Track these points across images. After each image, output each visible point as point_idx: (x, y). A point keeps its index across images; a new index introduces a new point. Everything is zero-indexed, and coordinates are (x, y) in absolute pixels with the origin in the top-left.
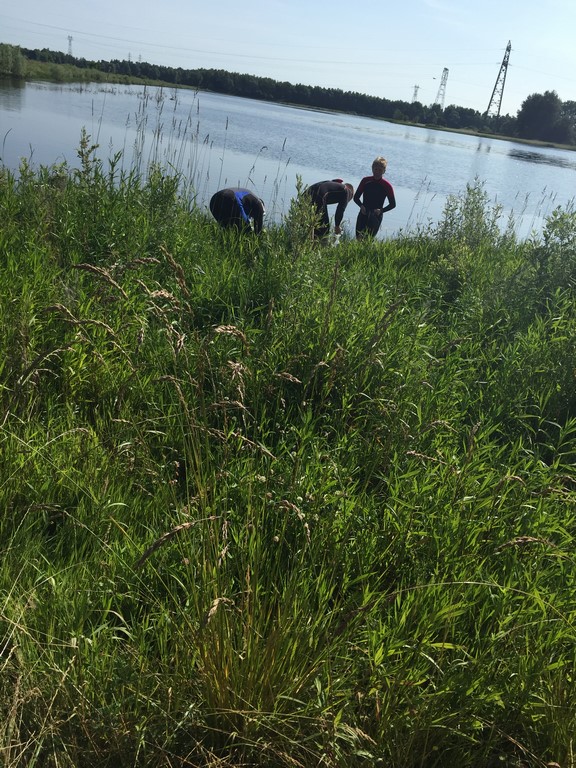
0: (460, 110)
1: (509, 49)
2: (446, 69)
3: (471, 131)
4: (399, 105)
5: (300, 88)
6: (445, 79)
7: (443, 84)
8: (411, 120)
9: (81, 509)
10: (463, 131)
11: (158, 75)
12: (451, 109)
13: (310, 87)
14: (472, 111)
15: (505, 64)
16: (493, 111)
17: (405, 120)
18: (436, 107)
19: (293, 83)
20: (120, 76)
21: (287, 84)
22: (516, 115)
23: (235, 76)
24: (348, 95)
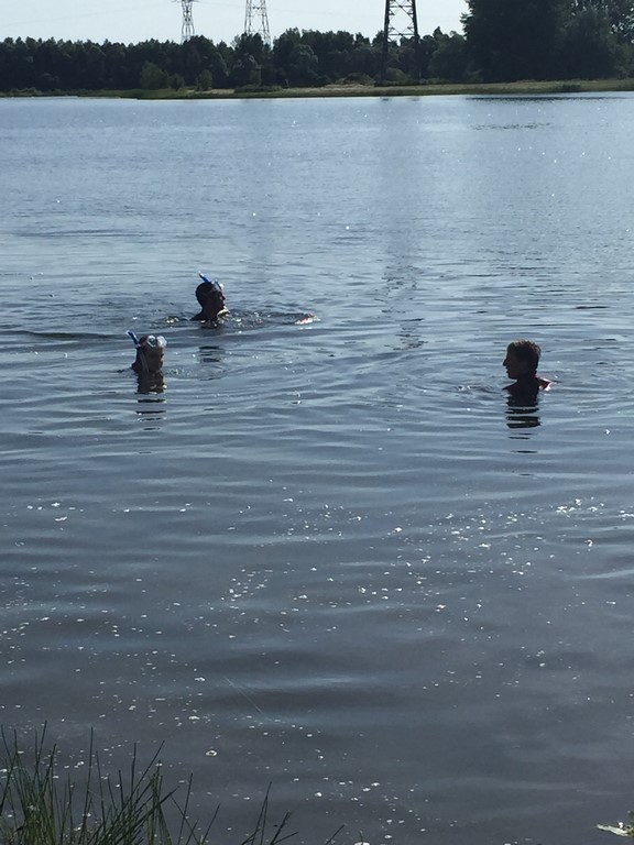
0: (314, 39)
4: (151, 51)
8: (190, 83)
10: (336, 88)
12: (289, 40)
14: (344, 36)
16: (401, 27)
17: (176, 86)
18: (250, 43)
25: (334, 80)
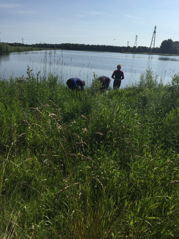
0: (142, 47)
1: (155, 28)
2: (137, 36)
3: (146, 53)
4: (123, 48)
5: (93, 46)
7: (136, 40)
8: (127, 52)
9: (33, 183)
10: (144, 53)
11: (50, 46)
12: (139, 47)
13: (96, 45)
14: (146, 47)
15: (155, 32)
16: (152, 46)
17: (125, 52)
18: (135, 47)
19: (90, 45)
20: (38, 48)
21: (89, 45)
22: (160, 47)
23: (73, 44)
24: (107, 46)
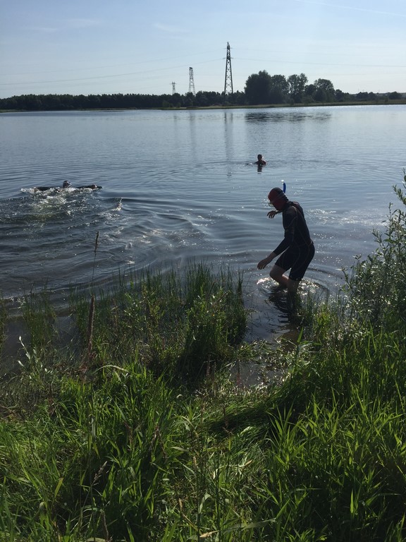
0: (206, 94)
1: (228, 48)
2: (191, 68)
3: (217, 107)
4: (164, 97)
5: (91, 97)
6: (191, 75)
7: (191, 78)
8: (175, 106)
12: (200, 94)
13: (99, 96)
14: (214, 93)
15: (229, 58)
16: (229, 90)
17: (171, 107)
18: (190, 95)
21: (82, 96)
23: (41, 97)
24: (127, 96)
25: (211, 105)
